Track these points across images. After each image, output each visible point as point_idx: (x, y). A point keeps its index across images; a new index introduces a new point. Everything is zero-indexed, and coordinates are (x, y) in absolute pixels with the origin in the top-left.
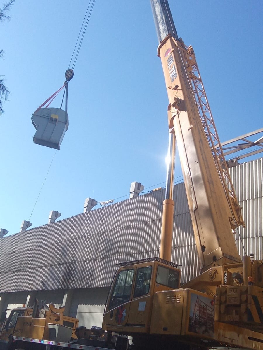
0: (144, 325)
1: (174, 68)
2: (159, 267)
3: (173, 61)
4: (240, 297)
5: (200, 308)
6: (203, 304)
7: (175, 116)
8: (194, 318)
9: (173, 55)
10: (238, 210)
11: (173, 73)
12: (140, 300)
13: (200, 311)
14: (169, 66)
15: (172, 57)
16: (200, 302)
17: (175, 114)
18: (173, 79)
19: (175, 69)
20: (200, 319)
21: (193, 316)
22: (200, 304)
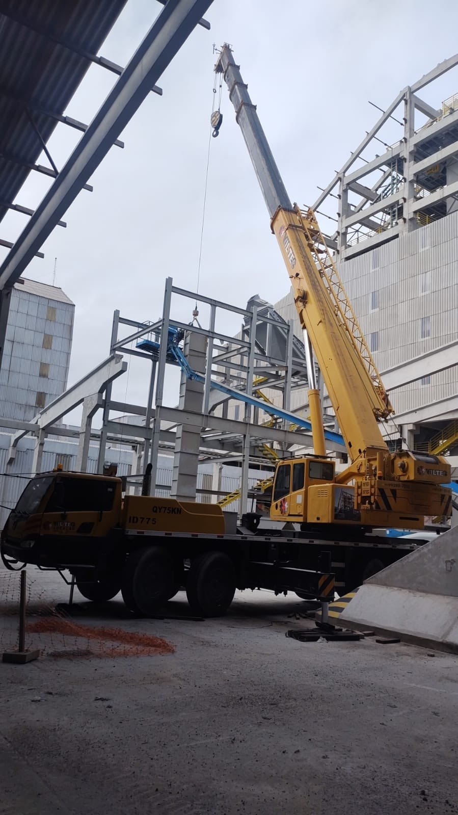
0: (301, 516)
1: (291, 252)
2: (312, 463)
3: (289, 242)
4: (371, 490)
5: (345, 498)
6: (348, 495)
7: (302, 310)
8: (340, 508)
9: (288, 235)
10: (386, 399)
11: (291, 258)
12: (298, 494)
13: (345, 502)
14: (286, 249)
15: (287, 237)
16: (344, 494)
17: (302, 308)
18: (293, 265)
19: (293, 253)
20: (345, 508)
21: (338, 506)
22: (344, 496)
